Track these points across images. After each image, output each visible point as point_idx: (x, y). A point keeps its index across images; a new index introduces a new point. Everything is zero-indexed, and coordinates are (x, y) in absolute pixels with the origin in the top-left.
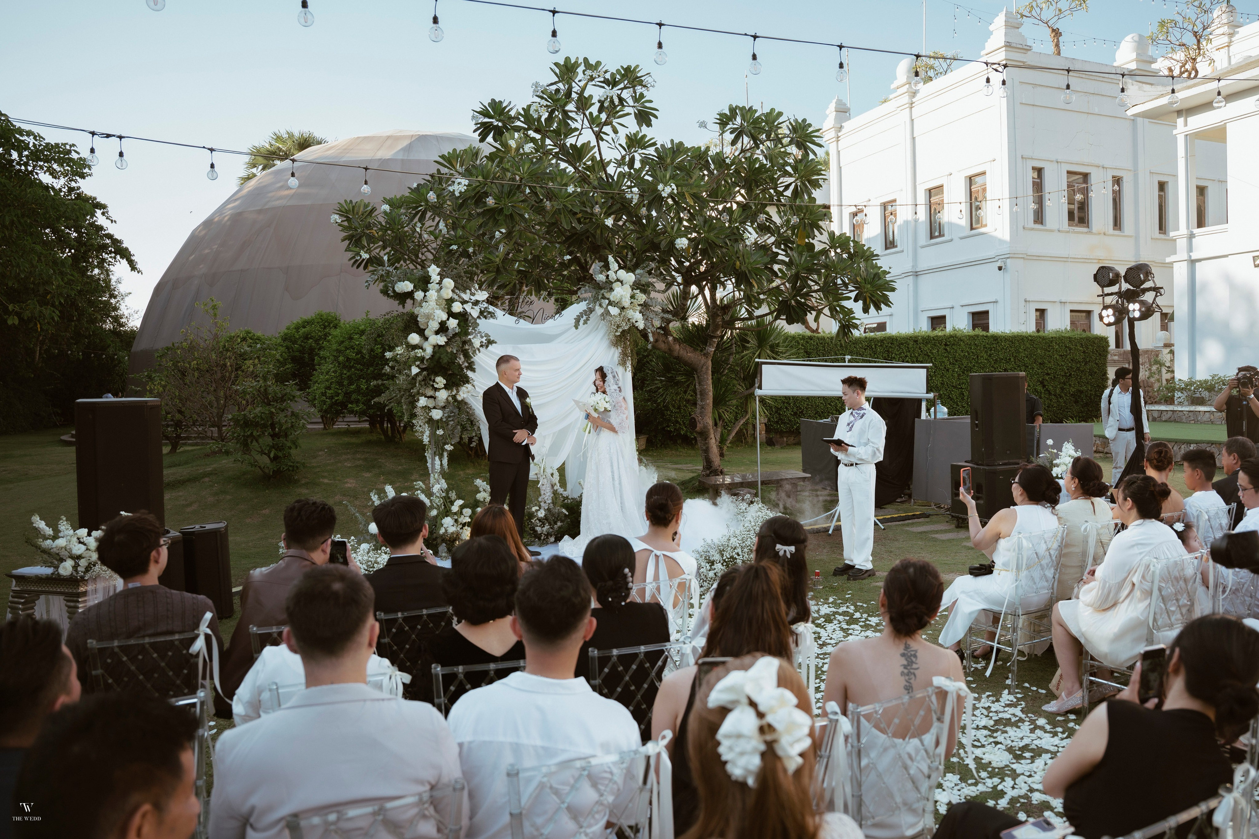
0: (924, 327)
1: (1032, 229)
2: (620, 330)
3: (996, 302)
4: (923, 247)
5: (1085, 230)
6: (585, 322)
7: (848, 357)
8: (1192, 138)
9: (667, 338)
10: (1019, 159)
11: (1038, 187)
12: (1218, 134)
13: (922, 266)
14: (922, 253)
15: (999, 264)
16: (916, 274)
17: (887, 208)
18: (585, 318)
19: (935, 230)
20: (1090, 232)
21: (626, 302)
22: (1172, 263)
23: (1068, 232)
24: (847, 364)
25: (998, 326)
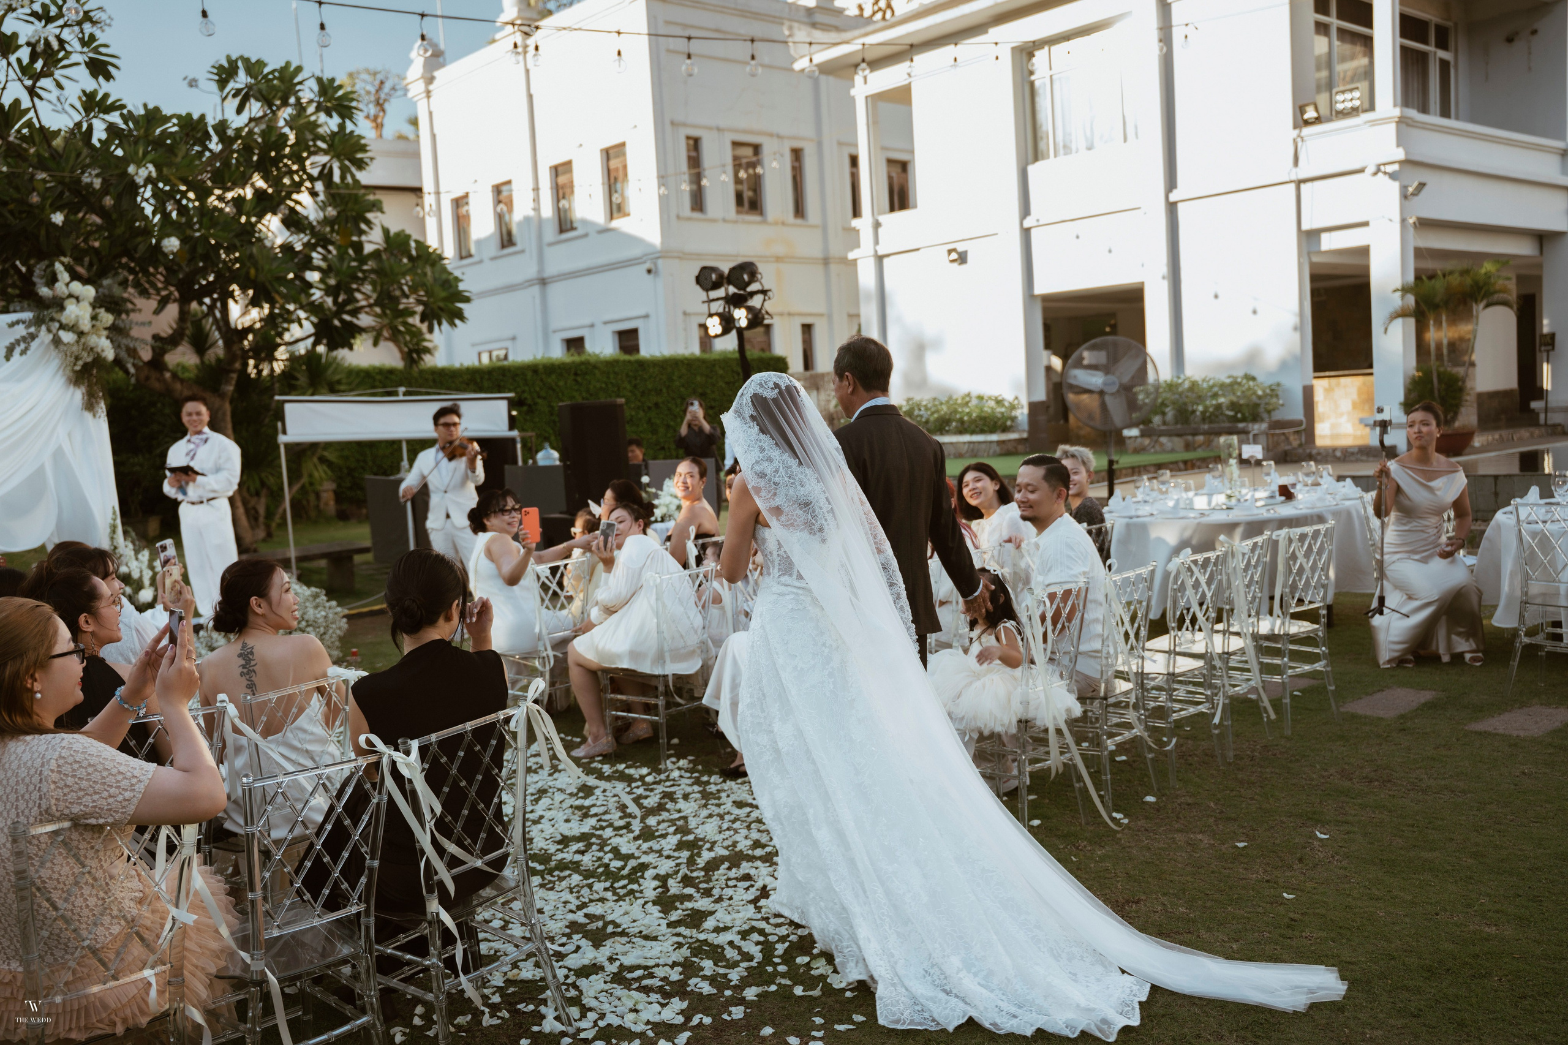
0: (557, 353)
1: (689, 219)
2: (80, 363)
3: (647, 316)
4: (550, 244)
5: (756, 218)
6: (23, 353)
7: (402, 389)
8: (875, 99)
9: (162, 375)
10: (668, 127)
11: (695, 161)
12: (902, 96)
13: (551, 270)
14: (551, 253)
15: (648, 265)
16: (543, 282)
17: (501, 193)
18: (23, 346)
19: (565, 224)
20: (765, 222)
21: (86, 325)
22: (855, 260)
23: (736, 222)
24: (401, 398)
25: (650, 348)
